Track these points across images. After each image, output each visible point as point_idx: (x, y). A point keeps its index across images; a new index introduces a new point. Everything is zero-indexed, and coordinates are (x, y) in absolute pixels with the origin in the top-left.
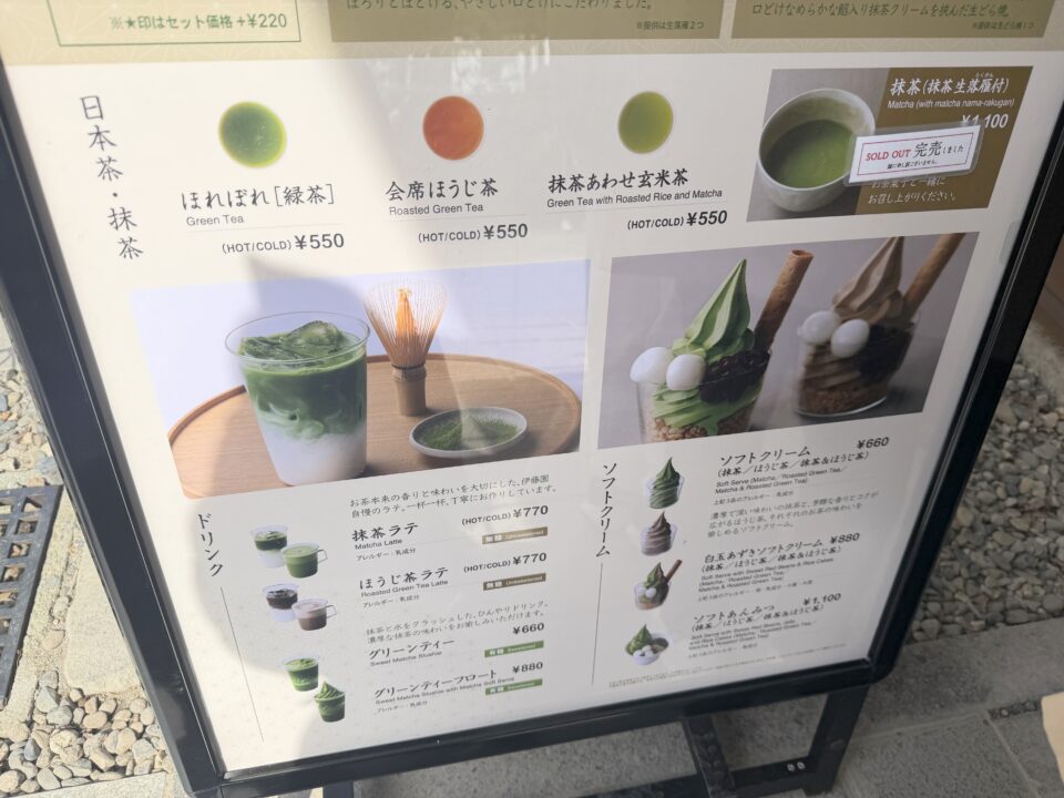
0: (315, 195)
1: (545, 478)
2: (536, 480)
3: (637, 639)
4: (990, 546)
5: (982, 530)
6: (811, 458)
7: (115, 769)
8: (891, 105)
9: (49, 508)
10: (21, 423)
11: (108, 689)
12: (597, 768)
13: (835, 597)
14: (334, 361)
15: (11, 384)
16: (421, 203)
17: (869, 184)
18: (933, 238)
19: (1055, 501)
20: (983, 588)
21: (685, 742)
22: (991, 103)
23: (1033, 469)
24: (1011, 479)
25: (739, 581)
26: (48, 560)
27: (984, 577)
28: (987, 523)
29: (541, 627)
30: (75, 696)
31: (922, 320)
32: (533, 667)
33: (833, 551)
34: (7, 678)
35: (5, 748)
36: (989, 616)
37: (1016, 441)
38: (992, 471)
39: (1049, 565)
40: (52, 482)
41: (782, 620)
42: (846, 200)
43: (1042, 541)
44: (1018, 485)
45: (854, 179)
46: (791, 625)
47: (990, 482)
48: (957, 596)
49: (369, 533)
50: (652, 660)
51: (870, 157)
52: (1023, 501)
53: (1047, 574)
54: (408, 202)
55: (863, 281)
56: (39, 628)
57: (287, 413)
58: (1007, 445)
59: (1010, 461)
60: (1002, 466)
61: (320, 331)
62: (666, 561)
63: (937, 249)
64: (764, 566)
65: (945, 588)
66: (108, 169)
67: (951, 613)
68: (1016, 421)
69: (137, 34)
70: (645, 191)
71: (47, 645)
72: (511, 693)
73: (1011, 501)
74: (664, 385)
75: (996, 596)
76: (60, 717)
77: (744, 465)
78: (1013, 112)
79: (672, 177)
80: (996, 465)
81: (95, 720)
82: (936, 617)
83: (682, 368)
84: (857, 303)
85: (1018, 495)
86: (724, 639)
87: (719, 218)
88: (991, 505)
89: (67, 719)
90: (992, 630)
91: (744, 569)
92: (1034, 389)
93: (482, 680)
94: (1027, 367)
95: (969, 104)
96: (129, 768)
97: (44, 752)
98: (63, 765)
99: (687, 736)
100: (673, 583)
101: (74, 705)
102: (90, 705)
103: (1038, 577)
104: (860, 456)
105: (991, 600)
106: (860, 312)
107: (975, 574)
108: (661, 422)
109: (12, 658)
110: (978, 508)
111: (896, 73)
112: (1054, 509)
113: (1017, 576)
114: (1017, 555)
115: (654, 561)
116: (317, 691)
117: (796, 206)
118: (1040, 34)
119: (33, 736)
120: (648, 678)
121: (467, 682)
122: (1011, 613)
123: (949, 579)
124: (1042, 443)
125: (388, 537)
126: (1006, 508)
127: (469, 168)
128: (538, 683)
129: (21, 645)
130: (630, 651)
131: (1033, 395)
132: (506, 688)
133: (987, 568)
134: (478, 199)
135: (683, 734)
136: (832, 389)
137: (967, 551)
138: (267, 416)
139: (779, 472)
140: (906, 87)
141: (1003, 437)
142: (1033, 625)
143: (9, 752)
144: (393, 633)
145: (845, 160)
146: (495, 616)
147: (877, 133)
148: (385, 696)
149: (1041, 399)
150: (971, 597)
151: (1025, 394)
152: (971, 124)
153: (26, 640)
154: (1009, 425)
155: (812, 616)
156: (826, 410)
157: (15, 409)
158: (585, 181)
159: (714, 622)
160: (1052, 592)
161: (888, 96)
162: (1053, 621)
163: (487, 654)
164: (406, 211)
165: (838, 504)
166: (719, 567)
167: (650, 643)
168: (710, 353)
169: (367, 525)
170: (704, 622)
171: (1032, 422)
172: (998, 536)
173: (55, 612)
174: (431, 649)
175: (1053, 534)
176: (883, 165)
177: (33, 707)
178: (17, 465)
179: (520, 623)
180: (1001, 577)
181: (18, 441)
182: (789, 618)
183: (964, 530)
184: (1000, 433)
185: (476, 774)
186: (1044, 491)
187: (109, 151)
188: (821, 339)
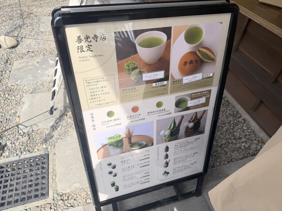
0: (118, 119)
1: (149, 150)
2: (147, 151)
3: (164, 173)
4: (229, 147)
5: (227, 144)
6: (188, 142)
7: (71, 206)
8: (192, 97)
9: (47, 158)
10: (37, 141)
11: (67, 192)
12: (159, 196)
13: (196, 162)
14: (119, 138)
15: (33, 133)
16: (131, 118)
17: (191, 106)
18: (202, 111)
19: (241, 137)
20: (228, 155)
21: (174, 190)
22: (206, 94)
23: (237, 130)
24: (232, 133)
25: (180, 162)
26: (49, 169)
27: (228, 153)
28: (228, 142)
29: (149, 172)
30: (61, 194)
31: (202, 121)
32: (148, 179)
33: (194, 155)
34: (48, 192)
35: (50, 205)
36: (229, 161)
37: (234, 125)
38: (229, 132)
39: (240, 150)
40: (46, 153)
41: (187, 167)
42: (188, 109)
43: (238, 145)
44: (234, 134)
45: (188, 106)
46: (189, 168)
47: (229, 134)
48: (223, 157)
49: (123, 161)
50: (167, 176)
51: (190, 103)
52: (235, 137)
53: (240, 151)
54: (129, 118)
55: (192, 118)
56: (51, 182)
57: (113, 146)
58: (232, 126)
59: (233, 129)
60: (231, 130)
61: (118, 135)
62: (168, 160)
63: (202, 113)
64: (183, 159)
65: (220, 156)
66: (93, 121)
67: (222, 161)
68: (233, 121)
69: (98, 106)
70: (160, 112)
71: (54, 185)
72: (145, 184)
73: (233, 138)
74: (165, 135)
75: (230, 157)
76: (59, 198)
77: (178, 144)
78: (210, 95)
79: (164, 110)
80: (230, 130)
81: (66, 198)
82: (219, 162)
83: (168, 132)
84: (191, 121)
85: (234, 136)
86: (178, 171)
87: (171, 113)
88: (229, 138)
89: (61, 198)
90: (229, 164)
91: (180, 160)
92: (237, 114)
93: (140, 182)
94: (236, 109)
95: (203, 95)
96: (74, 206)
97: (58, 205)
98: (62, 206)
99: (174, 189)
100: (169, 163)
101: (61, 196)
102: (64, 195)
103: (238, 152)
104: (196, 141)
105: (229, 157)
106: (192, 122)
107: (226, 153)
108: (165, 140)
109: (48, 188)
110: (226, 139)
111: (192, 94)
112: (241, 138)
113: (234, 152)
114: (234, 148)
115: (166, 160)
116: (115, 187)
117: (181, 110)
118: (212, 85)
119: (55, 202)
120: (167, 179)
121: (138, 183)
122: (233, 160)
123: (221, 154)
124: (239, 125)
125: (126, 162)
126: (232, 139)
127: (138, 113)
128: (149, 181)
129: (48, 186)
130: (163, 175)
131: (237, 115)
132: (144, 183)
133: (228, 151)
134: (138, 116)
135: (173, 189)
136: (190, 132)
137: (224, 148)
138: (110, 147)
139: (183, 145)
140: (194, 95)
141: (231, 124)
142: (237, 162)
143: (51, 206)
144: (127, 176)
145: (187, 104)
146: (142, 172)
147: (191, 100)
148: (125, 186)
149: (239, 115)
150: (225, 157)
151: (235, 115)
152: (204, 97)
153: (49, 185)
154: (232, 121)
155: (192, 166)
156: (189, 135)
157: (35, 138)
158: (152, 112)
159: (177, 168)
160: (240, 155)
161: (192, 96)
162: (241, 160)
163: (141, 178)
164: (129, 119)
165: (193, 148)
166: (176, 160)
167: (167, 173)
168: (171, 130)
169: (123, 160)
170: (175, 169)
171: (237, 121)
172: (230, 145)
173: (53, 178)
174: (132, 178)
175: (241, 143)
176: (192, 104)
177: (54, 197)
178: (38, 150)
179: (146, 172)
180: (231, 153)
181: (37, 145)
182: (188, 166)
183: (224, 144)
184: (231, 123)
185: (137, 200)
186: (239, 135)
187: (93, 118)
188: (187, 126)
